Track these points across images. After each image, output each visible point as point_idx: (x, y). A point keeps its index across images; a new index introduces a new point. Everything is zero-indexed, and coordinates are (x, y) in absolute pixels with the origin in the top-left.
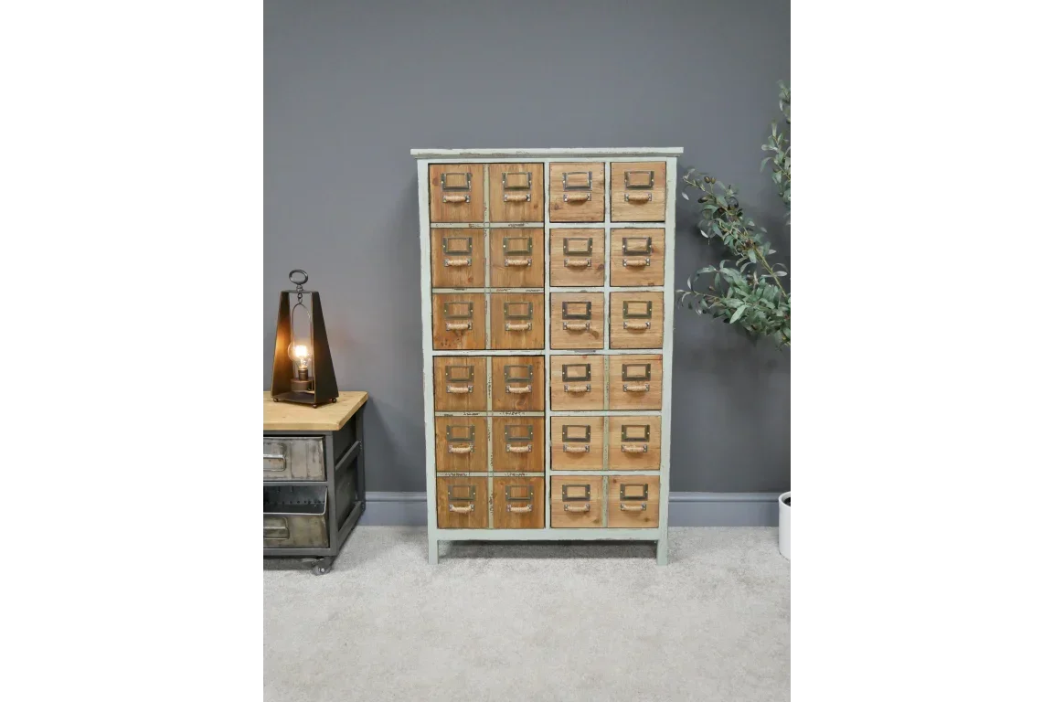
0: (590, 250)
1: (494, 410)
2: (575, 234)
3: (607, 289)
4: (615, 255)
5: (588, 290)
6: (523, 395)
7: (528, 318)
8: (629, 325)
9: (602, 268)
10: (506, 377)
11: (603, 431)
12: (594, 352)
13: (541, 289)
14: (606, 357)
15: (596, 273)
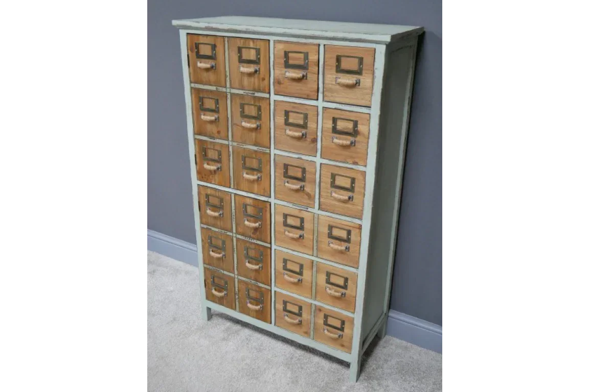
0: (306, 123)
1: (237, 233)
2: (294, 107)
3: (318, 160)
4: (326, 131)
5: (303, 157)
6: (256, 229)
7: (258, 170)
9: (315, 141)
10: (244, 212)
11: (312, 271)
12: (307, 209)
13: (268, 150)
14: (316, 216)
15: (310, 144)
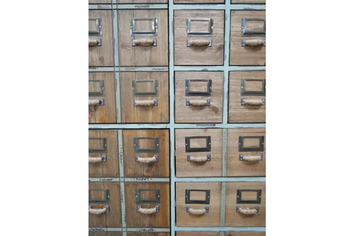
0: (211, 30)
1: (126, 176)
2: (197, 15)
3: (226, 68)
4: (234, 35)
5: (209, 68)
6: (151, 164)
7: (153, 94)
8: (246, 101)
9: (222, 47)
10: (135, 148)
11: (221, 194)
12: (214, 125)
13: (165, 68)
14: (225, 130)
15: (216, 52)
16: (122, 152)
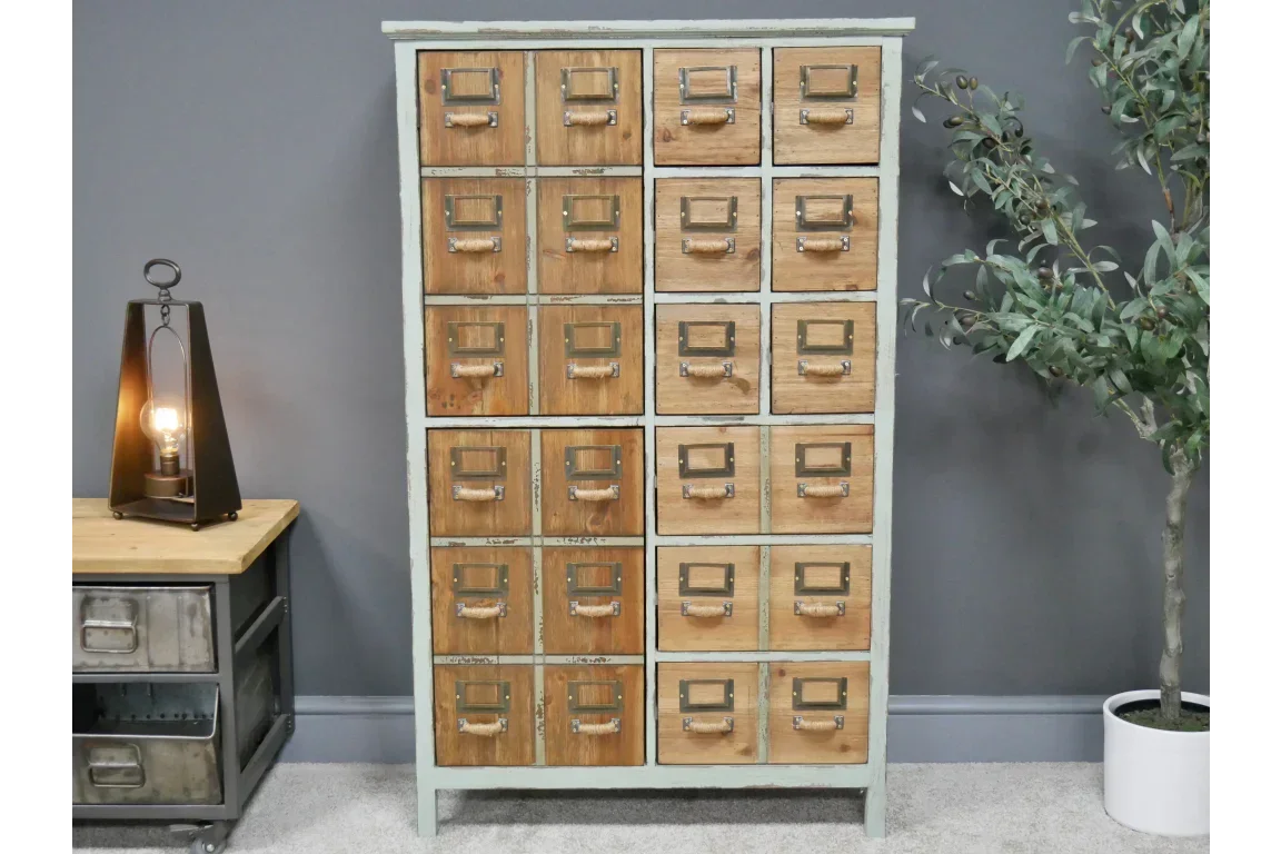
0: (733, 219)
1: (546, 533)
2: (703, 188)
3: (766, 297)
5: (729, 298)
6: (603, 505)
7: (611, 353)
8: (808, 367)
9: (755, 255)
10: (568, 469)
11: (759, 575)
12: (742, 419)
13: (636, 297)
14: (764, 430)
15: (744, 264)
16: (539, 478)
